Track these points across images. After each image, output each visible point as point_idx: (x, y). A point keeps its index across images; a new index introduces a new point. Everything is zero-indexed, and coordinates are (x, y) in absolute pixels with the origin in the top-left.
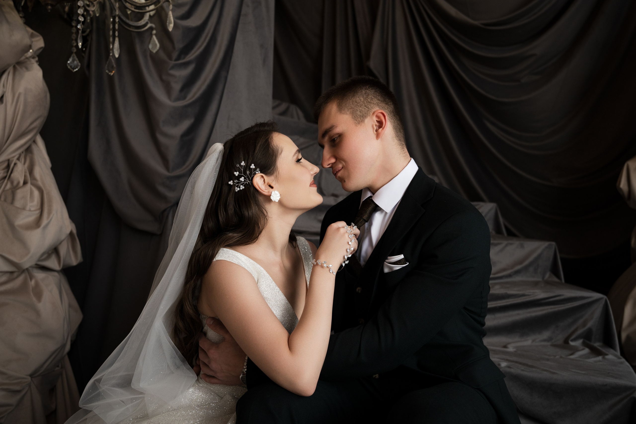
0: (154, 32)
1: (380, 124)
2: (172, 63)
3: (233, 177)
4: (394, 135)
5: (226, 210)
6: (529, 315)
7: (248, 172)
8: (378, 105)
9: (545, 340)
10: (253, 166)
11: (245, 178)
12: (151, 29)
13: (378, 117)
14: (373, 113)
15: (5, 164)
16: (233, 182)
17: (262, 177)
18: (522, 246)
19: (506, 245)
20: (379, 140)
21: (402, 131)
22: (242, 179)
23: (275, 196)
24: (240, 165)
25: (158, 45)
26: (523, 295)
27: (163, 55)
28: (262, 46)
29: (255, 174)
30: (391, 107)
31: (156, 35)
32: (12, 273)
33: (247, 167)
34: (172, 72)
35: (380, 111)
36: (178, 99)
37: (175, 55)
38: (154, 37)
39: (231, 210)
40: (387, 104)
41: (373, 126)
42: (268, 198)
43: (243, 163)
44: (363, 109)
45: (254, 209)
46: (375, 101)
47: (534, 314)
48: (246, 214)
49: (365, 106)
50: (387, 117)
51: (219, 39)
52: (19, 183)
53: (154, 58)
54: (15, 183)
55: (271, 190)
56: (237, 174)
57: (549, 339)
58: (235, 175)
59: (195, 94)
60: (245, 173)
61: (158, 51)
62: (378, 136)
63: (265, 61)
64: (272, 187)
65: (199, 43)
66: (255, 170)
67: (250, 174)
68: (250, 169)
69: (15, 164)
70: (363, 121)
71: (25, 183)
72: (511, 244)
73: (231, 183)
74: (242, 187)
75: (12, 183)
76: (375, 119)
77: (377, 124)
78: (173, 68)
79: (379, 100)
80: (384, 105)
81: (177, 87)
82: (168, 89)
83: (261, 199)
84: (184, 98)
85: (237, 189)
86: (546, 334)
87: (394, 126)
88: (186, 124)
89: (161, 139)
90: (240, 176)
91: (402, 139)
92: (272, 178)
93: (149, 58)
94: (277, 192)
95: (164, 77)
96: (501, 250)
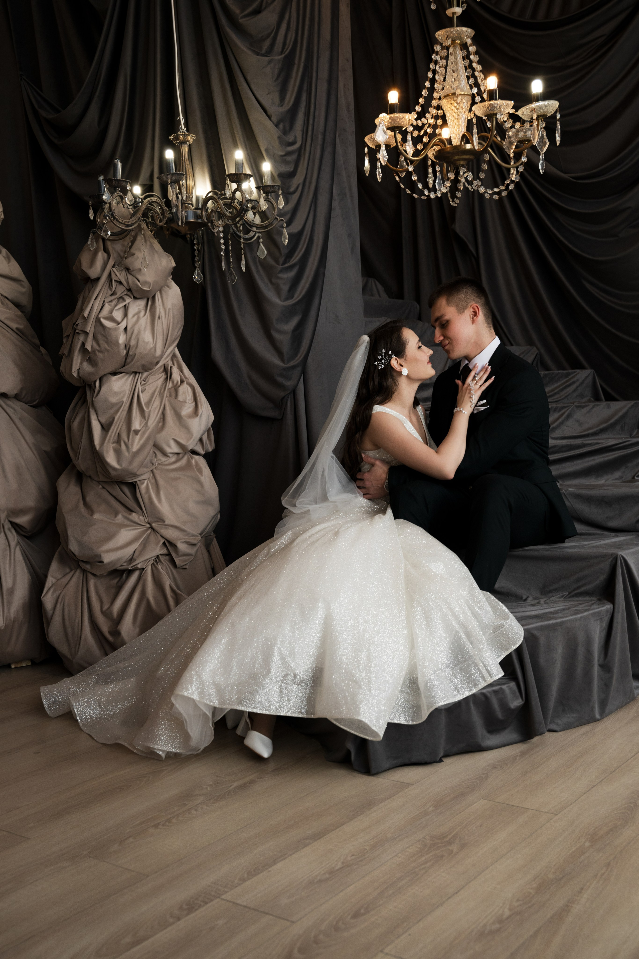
0: (261, 240)
1: (475, 314)
2: (280, 267)
3: (377, 360)
4: (484, 321)
5: (374, 382)
6: (602, 460)
7: (387, 357)
8: (474, 300)
9: (616, 479)
10: (390, 353)
11: (385, 361)
12: (259, 238)
13: (473, 308)
14: (471, 306)
15: (163, 368)
16: (377, 363)
17: (396, 359)
18: (609, 407)
19: (593, 407)
20: (474, 325)
21: (490, 317)
22: (383, 361)
23: (405, 372)
24: (382, 352)
25: (266, 252)
26: (597, 443)
27: (271, 261)
28: (349, 235)
29: (392, 358)
30: (483, 300)
31: (262, 243)
32: (178, 454)
33: (386, 353)
34: (280, 275)
35: (475, 305)
36: (287, 299)
37: (281, 260)
38: (261, 244)
39: (376, 383)
40: (480, 298)
41: (470, 315)
42: (400, 374)
43: (384, 351)
44: (464, 304)
45: (390, 381)
46: (472, 297)
47: (606, 459)
48: (385, 384)
49: (465, 301)
50: (479, 309)
51: (315, 238)
52: (178, 382)
53: (263, 264)
54: (175, 383)
55: (402, 368)
56: (380, 357)
57: (621, 478)
58: (378, 358)
59: (301, 292)
60: (385, 357)
61: (266, 256)
62: (473, 322)
63: (353, 249)
64: (402, 366)
65: (300, 246)
66: (391, 355)
67: (389, 358)
68: (389, 355)
69: (171, 367)
70: (463, 312)
71: (182, 382)
72: (598, 405)
73: (376, 363)
74: (383, 366)
75: (173, 382)
76: (472, 310)
77: (473, 313)
78: (281, 272)
79: (474, 296)
80: (478, 299)
81: (285, 288)
82: (278, 290)
83: (395, 374)
84: (292, 297)
85: (380, 368)
86: (617, 474)
87: (484, 314)
88: (295, 321)
89: (277, 336)
90: (382, 359)
91: (491, 323)
92: (403, 360)
93: (258, 264)
94: (406, 369)
95: (273, 280)
96: (589, 412)
